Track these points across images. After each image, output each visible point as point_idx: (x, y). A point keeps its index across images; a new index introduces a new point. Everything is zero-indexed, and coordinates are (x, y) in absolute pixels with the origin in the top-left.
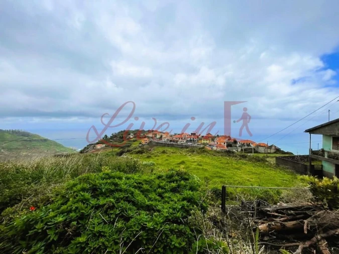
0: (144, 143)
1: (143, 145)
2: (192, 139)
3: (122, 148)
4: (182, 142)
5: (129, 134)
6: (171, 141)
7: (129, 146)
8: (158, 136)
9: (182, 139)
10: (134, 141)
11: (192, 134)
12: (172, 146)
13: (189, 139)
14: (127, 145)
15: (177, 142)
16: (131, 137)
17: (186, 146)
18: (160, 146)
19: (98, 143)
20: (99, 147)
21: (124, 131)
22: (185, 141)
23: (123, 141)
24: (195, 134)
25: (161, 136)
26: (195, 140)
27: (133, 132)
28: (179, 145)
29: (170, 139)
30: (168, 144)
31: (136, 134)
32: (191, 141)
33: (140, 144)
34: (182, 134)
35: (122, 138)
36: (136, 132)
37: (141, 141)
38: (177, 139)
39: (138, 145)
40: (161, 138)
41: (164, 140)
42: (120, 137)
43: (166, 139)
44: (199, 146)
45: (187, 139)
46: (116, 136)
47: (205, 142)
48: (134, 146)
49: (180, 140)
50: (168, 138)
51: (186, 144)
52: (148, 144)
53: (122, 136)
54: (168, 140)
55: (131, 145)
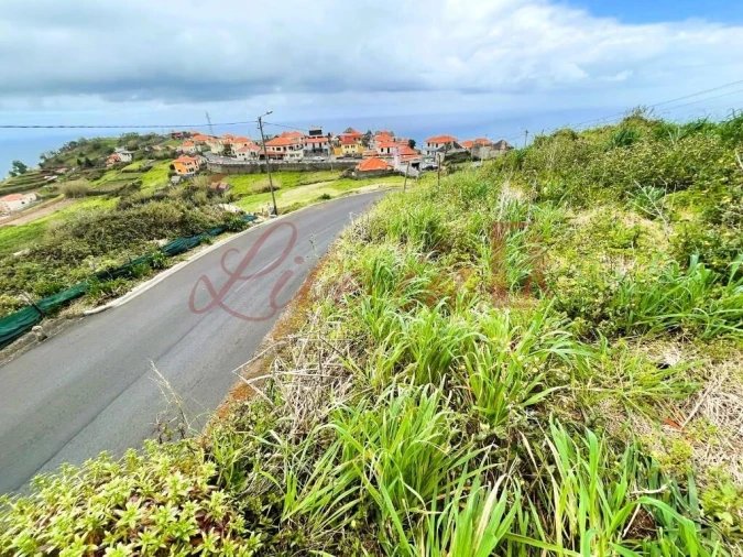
0: (185, 173)
1: (185, 179)
2: (317, 146)
4: (296, 157)
5: (111, 151)
6: (262, 157)
7: (136, 187)
8: (217, 149)
9: (291, 148)
11: (312, 133)
12: (275, 169)
13: (310, 147)
14: (130, 183)
15: (281, 157)
16: (125, 159)
17: (311, 165)
18: (239, 173)
21: (84, 143)
22: (301, 152)
23: (103, 173)
24: (319, 132)
25: (228, 148)
26: (324, 147)
27: (120, 143)
29: (258, 150)
30: (262, 166)
31: (136, 148)
32: (316, 151)
33: (170, 175)
34: (284, 135)
35: (89, 164)
36: (131, 143)
37: (172, 167)
38: (279, 149)
39: (167, 178)
40: (227, 151)
41: (241, 156)
42: (79, 163)
43: (247, 154)
44: (341, 161)
45: (305, 148)
46: (61, 162)
47: (350, 150)
48: (153, 184)
49: (289, 152)
50: (252, 151)
51: (307, 161)
52: (197, 173)
53: (83, 160)
54: (253, 154)
55: (140, 183)
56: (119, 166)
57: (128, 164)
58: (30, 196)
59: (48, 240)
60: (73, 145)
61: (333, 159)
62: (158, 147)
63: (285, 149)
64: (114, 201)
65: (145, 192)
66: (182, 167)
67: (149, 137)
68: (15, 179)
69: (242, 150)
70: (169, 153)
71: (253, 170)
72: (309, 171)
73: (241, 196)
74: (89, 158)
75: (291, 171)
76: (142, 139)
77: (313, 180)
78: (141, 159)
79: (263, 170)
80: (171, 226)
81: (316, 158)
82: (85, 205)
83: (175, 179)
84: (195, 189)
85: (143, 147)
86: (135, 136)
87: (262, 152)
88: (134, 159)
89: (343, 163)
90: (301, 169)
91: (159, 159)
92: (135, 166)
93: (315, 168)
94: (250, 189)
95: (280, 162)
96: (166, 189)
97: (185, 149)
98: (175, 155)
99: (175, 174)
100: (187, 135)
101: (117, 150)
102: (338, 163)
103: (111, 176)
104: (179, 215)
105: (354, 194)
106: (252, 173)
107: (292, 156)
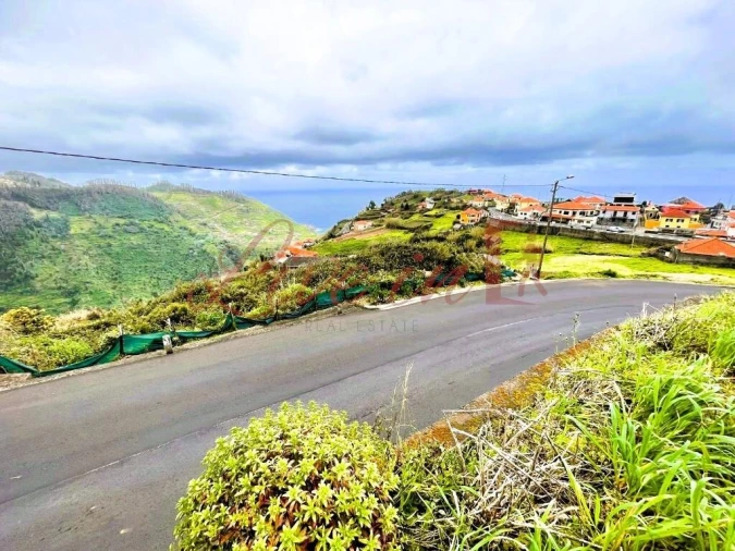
0: (466, 223)
1: (464, 227)
2: (620, 215)
3: (411, 230)
4: (585, 224)
5: (423, 200)
6: (544, 219)
7: (427, 228)
8: (501, 205)
9: (583, 214)
10: (438, 216)
11: (617, 200)
12: (554, 232)
13: (609, 215)
14: (425, 225)
15: (566, 221)
16: (429, 206)
17: (603, 234)
18: (514, 230)
19: (358, 219)
20: (360, 226)
21: (410, 193)
22: (594, 220)
23: (412, 214)
24: (631, 200)
25: (512, 206)
26: (631, 217)
27: (431, 195)
28: (579, 231)
29: (542, 212)
30: (541, 227)
31: (439, 199)
32: (614, 220)
33: (455, 223)
34: (580, 199)
35: (407, 208)
36: (438, 195)
37: (458, 217)
38: (566, 213)
39: (451, 225)
40: (511, 209)
41: (523, 214)
42: (402, 206)
43: (529, 214)
44: (651, 236)
45: (601, 215)
46: (393, 204)
47: (673, 225)
48: (439, 228)
49: (578, 216)
50: (536, 211)
51: (598, 229)
52: (476, 224)
53: (405, 204)
54: (535, 215)
55: (431, 225)
56: (424, 210)
57: (429, 210)
58: (370, 223)
59: (366, 252)
60: (404, 194)
61: (640, 232)
62: (455, 200)
63: (574, 213)
64: (411, 235)
65: (432, 233)
66: (466, 218)
67: (452, 192)
68: (367, 212)
69: (525, 209)
70: (460, 205)
71: (530, 229)
72: (597, 240)
73: (507, 251)
74: (408, 204)
75: (573, 237)
76: (446, 193)
77: (598, 252)
78: (439, 207)
79: (540, 231)
80: (440, 262)
81: (613, 228)
82: (394, 234)
83: (457, 226)
84: (468, 237)
85: (444, 200)
86: (441, 191)
87: (547, 214)
88: (436, 207)
89: (653, 239)
90: (587, 236)
91: (452, 209)
92: (433, 213)
93: (606, 238)
94: (518, 247)
95: (564, 226)
96: (448, 233)
97: (475, 203)
98: (465, 207)
99: (458, 223)
100: (480, 192)
101: (427, 199)
102: (645, 238)
103: (416, 217)
104: (450, 255)
105: (659, 280)
106: (527, 232)
107: (580, 221)
